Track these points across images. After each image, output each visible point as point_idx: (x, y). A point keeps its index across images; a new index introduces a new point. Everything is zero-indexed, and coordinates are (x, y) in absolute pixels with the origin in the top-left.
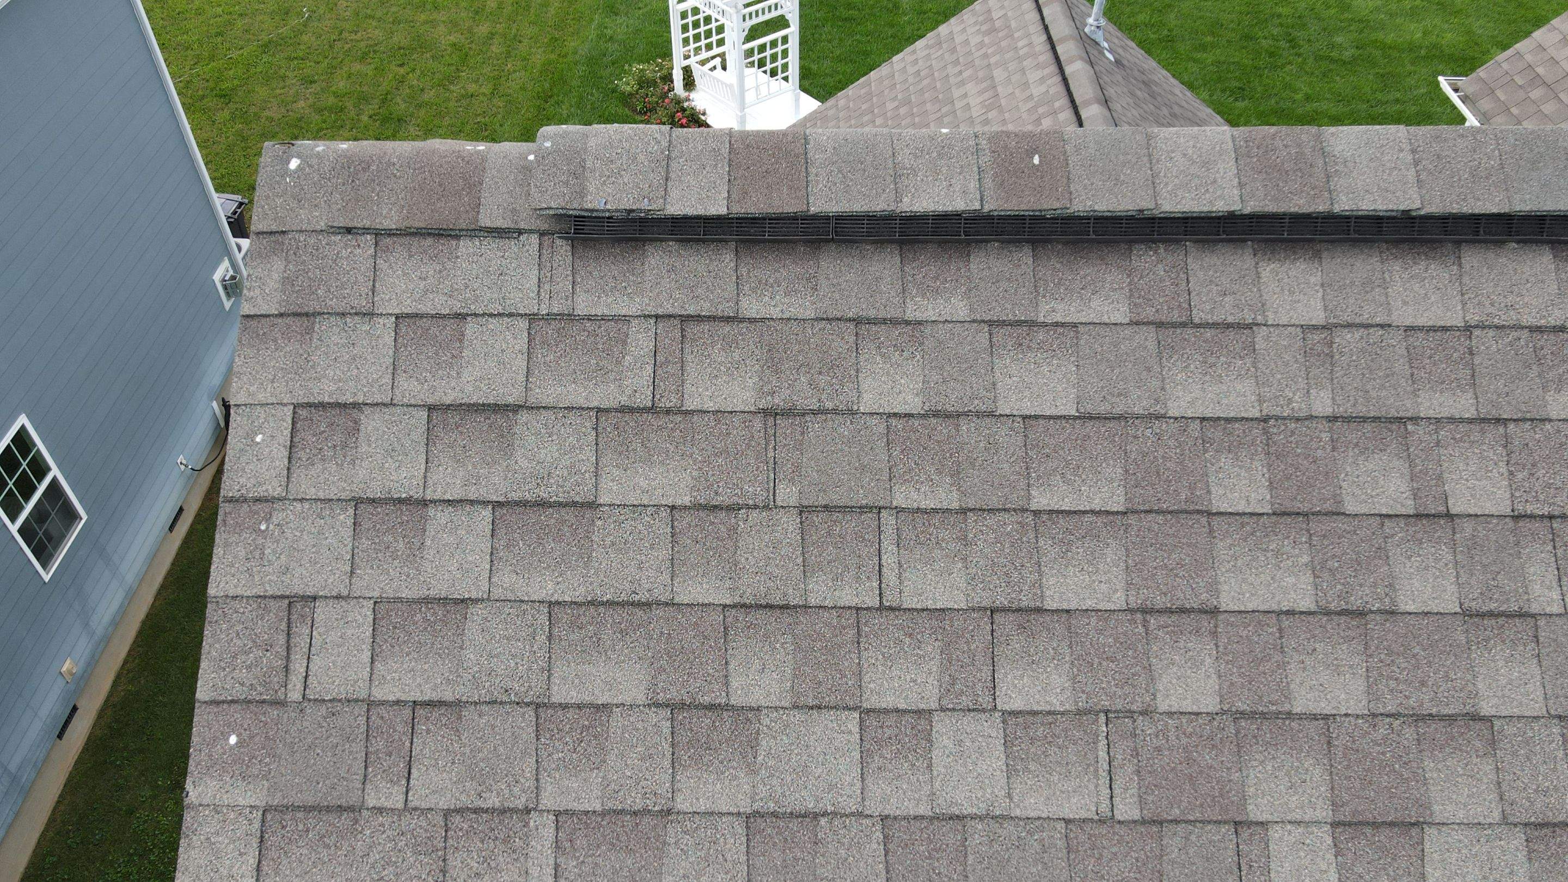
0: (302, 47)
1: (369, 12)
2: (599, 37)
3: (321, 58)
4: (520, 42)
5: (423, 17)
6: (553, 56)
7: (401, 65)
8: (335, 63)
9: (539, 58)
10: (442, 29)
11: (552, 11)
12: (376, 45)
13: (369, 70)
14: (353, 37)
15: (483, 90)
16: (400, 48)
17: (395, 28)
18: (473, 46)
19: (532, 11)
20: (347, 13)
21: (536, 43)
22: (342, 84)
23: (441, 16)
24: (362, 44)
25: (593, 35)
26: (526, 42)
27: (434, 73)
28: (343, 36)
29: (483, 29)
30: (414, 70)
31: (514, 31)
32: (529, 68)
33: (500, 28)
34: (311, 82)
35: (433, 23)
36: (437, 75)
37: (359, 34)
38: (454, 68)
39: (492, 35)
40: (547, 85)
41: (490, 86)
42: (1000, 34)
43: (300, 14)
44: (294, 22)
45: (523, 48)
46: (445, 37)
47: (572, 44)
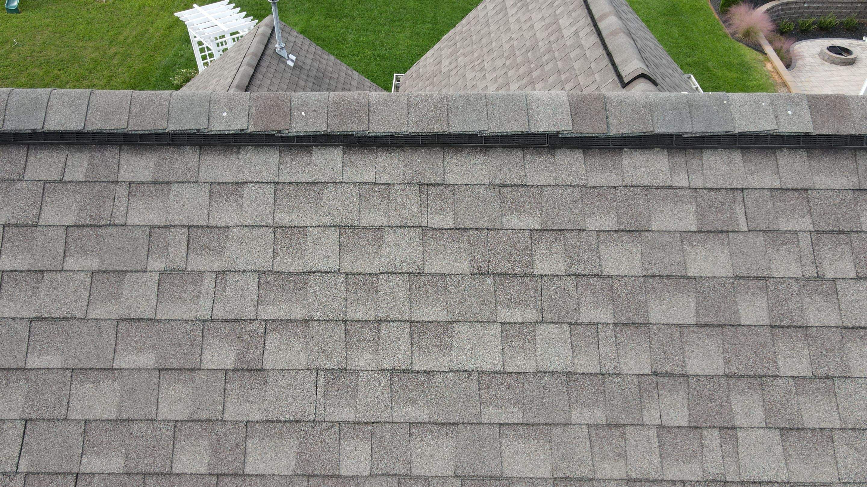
0: (9, 60)
1: (52, 41)
2: (176, 55)
3: (16, 66)
4: (130, 57)
5: (81, 44)
6: (145, 65)
7: (60, 70)
8: (23, 68)
9: (138, 65)
10: (90, 50)
11: (154, 41)
12: (49, 59)
13: (41, 72)
14: (38, 54)
15: (101, 83)
16: (62, 61)
17: (63, 50)
18: (104, 60)
19: (143, 41)
20: (40, 42)
21: (139, 58)
22: (23, 80)
23: (93, 43)
24: (42, 58)
25: (171, 53)
26: (133, 57)
27: (76, 74)
28: (33, 54)
29: (112, 51)
30: (66, 72)
31: (129, 52)
32: (131, 71)
33: (122, 50)
34: (7, 79)
35: (85, 48)
36: (78, 75)
37: (42, 54)
38: (89, 71)
39: (116, 54)
40: (138, 81)
41: (105, 81)
42: (239, 52)
43: (14, 43)
44: (9, 46)
45: (130, 61)
46: (89, 55)
47: (158, 58)
